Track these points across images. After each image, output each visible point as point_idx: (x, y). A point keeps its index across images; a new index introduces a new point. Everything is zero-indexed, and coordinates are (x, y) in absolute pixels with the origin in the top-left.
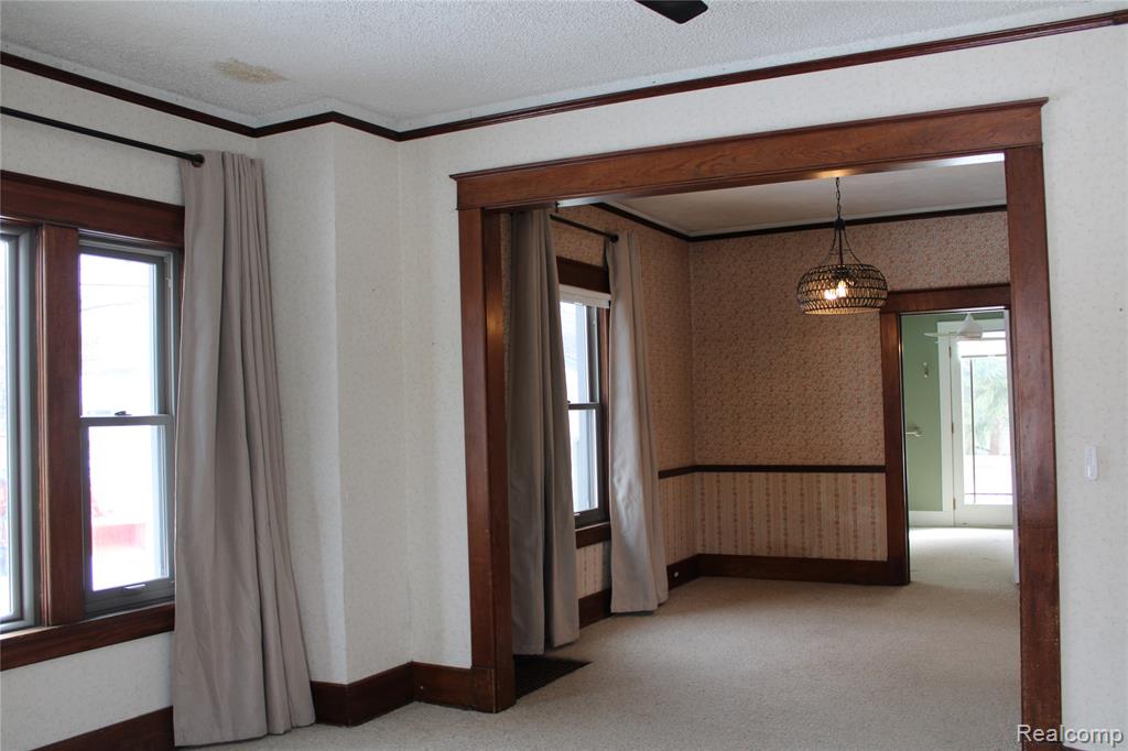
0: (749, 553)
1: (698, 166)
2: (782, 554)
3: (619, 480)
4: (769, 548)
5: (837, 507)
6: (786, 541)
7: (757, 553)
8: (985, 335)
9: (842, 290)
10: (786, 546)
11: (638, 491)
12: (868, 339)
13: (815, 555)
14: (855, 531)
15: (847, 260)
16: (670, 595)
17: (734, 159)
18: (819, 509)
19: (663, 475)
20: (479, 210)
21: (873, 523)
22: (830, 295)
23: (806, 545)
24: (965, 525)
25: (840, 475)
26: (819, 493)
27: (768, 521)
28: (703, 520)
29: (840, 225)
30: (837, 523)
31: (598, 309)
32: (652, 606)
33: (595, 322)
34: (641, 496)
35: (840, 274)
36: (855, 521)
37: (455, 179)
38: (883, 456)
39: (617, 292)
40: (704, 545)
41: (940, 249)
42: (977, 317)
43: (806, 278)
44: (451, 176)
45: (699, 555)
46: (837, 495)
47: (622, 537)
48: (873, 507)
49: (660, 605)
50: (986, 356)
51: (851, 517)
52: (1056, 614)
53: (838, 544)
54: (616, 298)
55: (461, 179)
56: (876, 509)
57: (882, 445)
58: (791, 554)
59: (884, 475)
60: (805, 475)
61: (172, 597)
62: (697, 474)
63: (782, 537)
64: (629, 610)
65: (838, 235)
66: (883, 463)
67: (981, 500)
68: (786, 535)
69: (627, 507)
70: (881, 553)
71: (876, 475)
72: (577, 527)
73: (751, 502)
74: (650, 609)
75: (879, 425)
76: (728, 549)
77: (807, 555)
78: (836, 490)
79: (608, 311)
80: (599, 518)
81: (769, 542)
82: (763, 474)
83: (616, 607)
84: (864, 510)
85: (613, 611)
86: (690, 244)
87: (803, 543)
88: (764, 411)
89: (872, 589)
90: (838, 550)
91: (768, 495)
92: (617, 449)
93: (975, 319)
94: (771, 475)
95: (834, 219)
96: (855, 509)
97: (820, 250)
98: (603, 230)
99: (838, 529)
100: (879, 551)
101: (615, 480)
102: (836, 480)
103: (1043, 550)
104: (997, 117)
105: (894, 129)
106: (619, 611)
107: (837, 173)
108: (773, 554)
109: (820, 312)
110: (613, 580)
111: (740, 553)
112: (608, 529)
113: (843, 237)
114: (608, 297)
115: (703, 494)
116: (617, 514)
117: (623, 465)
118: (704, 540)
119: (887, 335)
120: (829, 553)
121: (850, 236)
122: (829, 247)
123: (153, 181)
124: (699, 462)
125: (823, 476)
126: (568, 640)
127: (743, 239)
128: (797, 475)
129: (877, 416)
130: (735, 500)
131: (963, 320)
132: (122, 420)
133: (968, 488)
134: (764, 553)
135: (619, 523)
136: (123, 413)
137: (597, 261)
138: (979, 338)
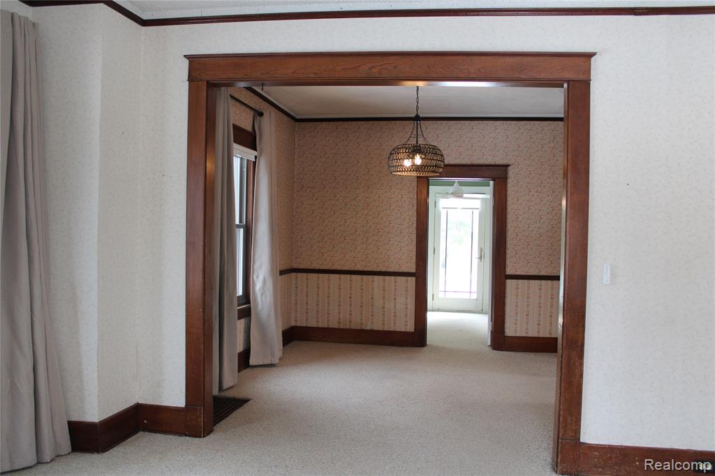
0: (326, 326)
1: (370, 69)
2: (348, 327)
3: (257, 277)
4: (339, 323)
5: (384, 298)
6: (350, 318)
7: (331, 326)
8: (465, 195)
9: (418, 160)
10: (350, 322)
11: (270, 284)
12: (409, 192)
13: (369, 328)
14: (395, 313)
15: (421, 141)
16: (283, 353)
17: (395, 67)
18: (373, 299)
19: (282, 273)
20: (205, 83)
21: (406, 308)
22: (407, 163)
23: (364, 322)
24: (438, 310)
25: (387, 278)
26: (373, 289)
27: (339, 306)
28: (296, 304)
29: (417, 118)
30: (384, 307)
31: (248, 160)
32: (276, 361)
33: (245, 170)
34: (272, 288)
35: (416, 150)
36: (395, 306)
37: (188, 58)
38: (414, 266)
39: (261, 150)
40: (296, 321)
41: (456, 141)
42: (461, 184)
43: (396, 150)
44: (185, 56)
45: (293, 327)
46: (384, 290)
47: (257, 315)
48: (406, 298)
49: (280, 360)
50: (456, 208)
51: (392, 304)
52: (581, 365)
53: (383, 321)
54: (260, 154)
55: (193, 59)
56: (409, 299)
57: (414, 260)
58: (353, 327)
59: (414, 278)
60: (365, 277)
62: (293, 275)
63: (348, 316)
64: (261, 363)
65: (416, 125)
66: (414, 270)
67: (449, 295)
68: (351, 315)
69: (262, 295)
70: (410, 327)
71: (409, 278)
72: (239, 306)
73: (329, 293)
74: (275, 363)
75: (413, 247)
76: (312, 323)
77: (363, 328)
78: (384, 287)
79: (255, 163)
80: (243, 302)
81: (339, 319)
82: (337, 276)
83: (253, 361)
84: (401, 300)
85: (250, 364)
86: (297, 123)
87: (361, 320)
88: (339, 235)
89: (405, 348)
90: (383, 324)
91: (340, 289)
92: (257, 257)
93: (460, 185)
94: (343, 276)
95: (413, 115)
96: (395, 299)
97: (403, 134)
98: (254, 107)
99: (384, 311)
100: (409, 326)
101: (255, 276)
102: (384, 280)
103: (577, 326)
104: (566, 60)
105: (502, 60)
106: (254, 364)
107: (420, 84)
108: (341, 327)
109: (399, 173)
110: (252, 343)
111: (320, 326)
112: (249, 309)
113: (419, 127)
114: (255, 153)
115: (297, 287)
116: (255, 299)
117: (260, 267)
118: (296, 317)
119: (421, 191)
120: (377, 326)
121: (423, 128)
122: (409, 134)
124: (295, 266)
125: (376, 277)
126: (231, 385)
127: (332, 123)
128: (359, 277)
129: (412, 242)
130: (318, 292)
131: (453, 185)
133: (441, 287)
134: (336, 326)
135: (256, 306)
137: (249, 129)
138: (461, 197)
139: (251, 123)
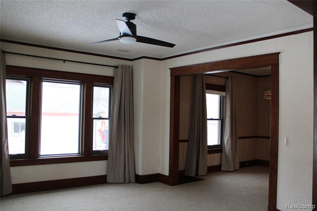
3: (225, 138)
11: (230, 141)
20: (174, 76)
28: (259, 150)
31: (223, 96)
33: (222, 99)
37: (170, 69)
39: (227, 91)
40: (258, 157)
45: (257, 160)
47: (225, 152)
49: (234, 170)
54: (227, 93)
55: (172, 69)
61: (108, 154)
64: (226, 170)
69: (227, 145)
79: (225, 96)
80: (220, 147)
83: (222, 169)
86: (259, 78)
92: (225, 130)
98: (225, 76)
110: (222, 162)
112: (222, 150)
115: (259, 144)
116: (225, 146)
117: (226, 134)
123: (108, 72)
124: (260, 135)
132: (100, 118)
135: (225, 149)
136: (101, 117)
137: (223, 84)
139: (224, 82)
